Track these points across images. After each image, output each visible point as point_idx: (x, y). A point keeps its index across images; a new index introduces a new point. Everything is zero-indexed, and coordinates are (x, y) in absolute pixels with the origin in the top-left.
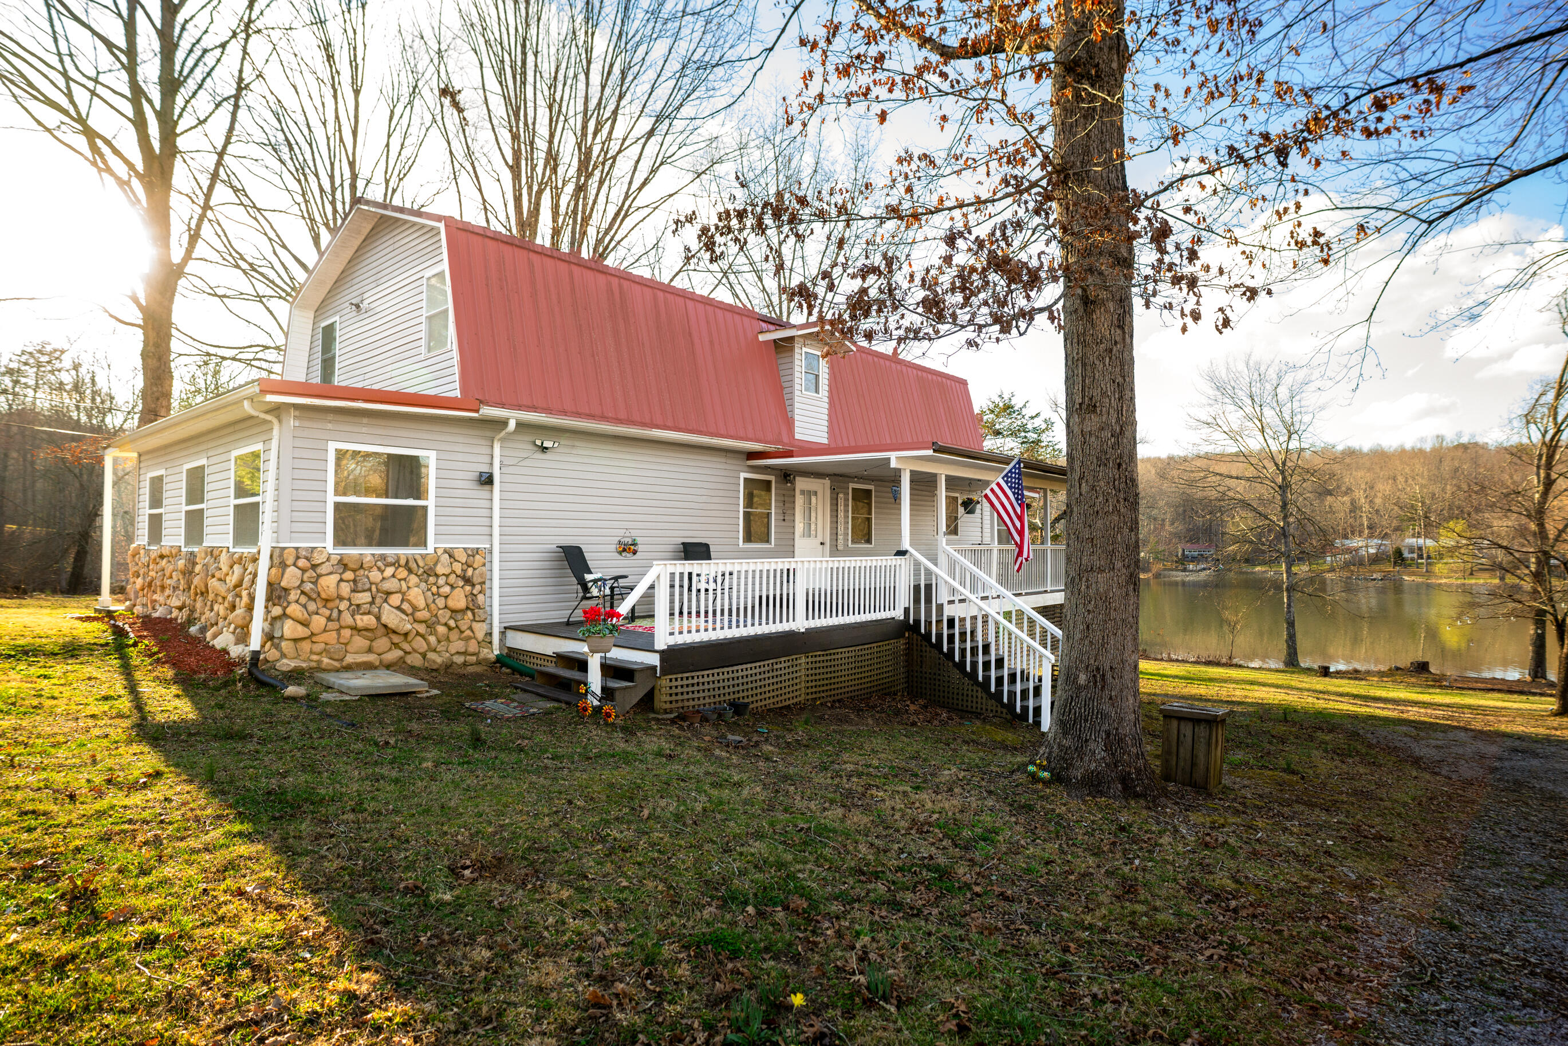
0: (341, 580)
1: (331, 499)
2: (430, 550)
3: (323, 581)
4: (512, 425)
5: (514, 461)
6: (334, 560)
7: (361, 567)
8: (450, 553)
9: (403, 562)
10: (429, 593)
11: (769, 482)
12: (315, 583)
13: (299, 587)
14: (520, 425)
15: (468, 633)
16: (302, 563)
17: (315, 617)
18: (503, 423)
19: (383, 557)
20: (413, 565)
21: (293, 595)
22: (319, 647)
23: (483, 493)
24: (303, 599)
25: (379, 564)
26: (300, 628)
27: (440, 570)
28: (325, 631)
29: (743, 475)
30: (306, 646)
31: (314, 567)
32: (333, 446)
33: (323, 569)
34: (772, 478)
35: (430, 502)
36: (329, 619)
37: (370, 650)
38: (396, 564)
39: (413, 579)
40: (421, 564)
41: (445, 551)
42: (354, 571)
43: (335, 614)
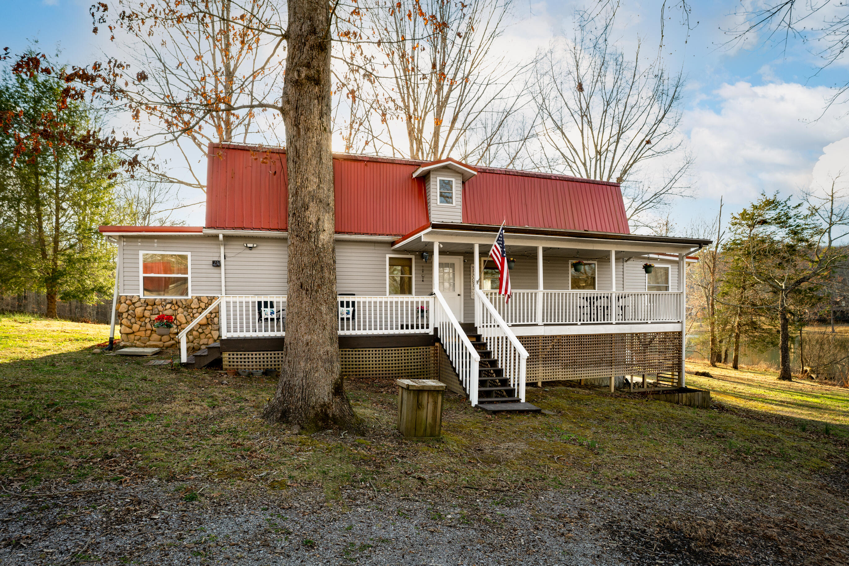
0: (145, 309)
1: (142, 275)
2: (190, 297)
3: (137, 310)
4: (221, 237)
5: (233, 255)
6: (142, 301)
7: (155, 304)
8: (199, 299)
9: (174, 302)
10: (189, 317)
11: (410, 259)
12: (134, 311)
13: (127, 311)
14: (225, 236)
15: (209, 335)
16: (128, 302)
17: (134, 325)
18: (217, 236)
19: (165, 300)
20: (180, 304)
21: (125, 315)
22: (137, 338)
23: (215, 270)
24: (129, 317)
25: (163, 303)
26: (128, 329)
27: (193, 306)
28: (139, 331)
29: (388, 256)
30: (132, 336)
31: (134, 304)
32: (141, 253)
33: (137, 305)
34: (413, 257)
35: (189, 276)
36: (141, 326)
37: (161, 340)
38: (171, 303)
39: (180, 310)
40: (184, 303)
41: (197, 297)
42: (152, 306)
43: (143, 324)
